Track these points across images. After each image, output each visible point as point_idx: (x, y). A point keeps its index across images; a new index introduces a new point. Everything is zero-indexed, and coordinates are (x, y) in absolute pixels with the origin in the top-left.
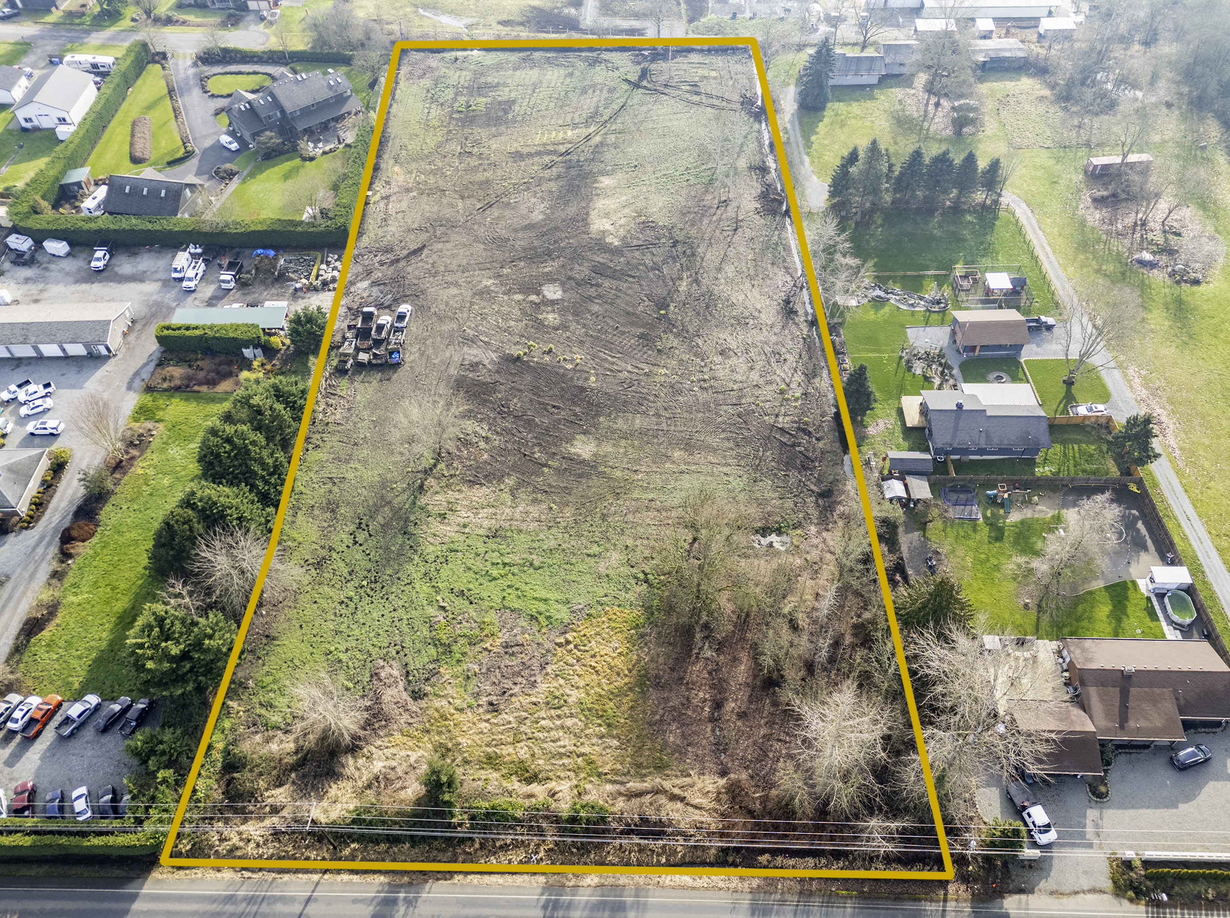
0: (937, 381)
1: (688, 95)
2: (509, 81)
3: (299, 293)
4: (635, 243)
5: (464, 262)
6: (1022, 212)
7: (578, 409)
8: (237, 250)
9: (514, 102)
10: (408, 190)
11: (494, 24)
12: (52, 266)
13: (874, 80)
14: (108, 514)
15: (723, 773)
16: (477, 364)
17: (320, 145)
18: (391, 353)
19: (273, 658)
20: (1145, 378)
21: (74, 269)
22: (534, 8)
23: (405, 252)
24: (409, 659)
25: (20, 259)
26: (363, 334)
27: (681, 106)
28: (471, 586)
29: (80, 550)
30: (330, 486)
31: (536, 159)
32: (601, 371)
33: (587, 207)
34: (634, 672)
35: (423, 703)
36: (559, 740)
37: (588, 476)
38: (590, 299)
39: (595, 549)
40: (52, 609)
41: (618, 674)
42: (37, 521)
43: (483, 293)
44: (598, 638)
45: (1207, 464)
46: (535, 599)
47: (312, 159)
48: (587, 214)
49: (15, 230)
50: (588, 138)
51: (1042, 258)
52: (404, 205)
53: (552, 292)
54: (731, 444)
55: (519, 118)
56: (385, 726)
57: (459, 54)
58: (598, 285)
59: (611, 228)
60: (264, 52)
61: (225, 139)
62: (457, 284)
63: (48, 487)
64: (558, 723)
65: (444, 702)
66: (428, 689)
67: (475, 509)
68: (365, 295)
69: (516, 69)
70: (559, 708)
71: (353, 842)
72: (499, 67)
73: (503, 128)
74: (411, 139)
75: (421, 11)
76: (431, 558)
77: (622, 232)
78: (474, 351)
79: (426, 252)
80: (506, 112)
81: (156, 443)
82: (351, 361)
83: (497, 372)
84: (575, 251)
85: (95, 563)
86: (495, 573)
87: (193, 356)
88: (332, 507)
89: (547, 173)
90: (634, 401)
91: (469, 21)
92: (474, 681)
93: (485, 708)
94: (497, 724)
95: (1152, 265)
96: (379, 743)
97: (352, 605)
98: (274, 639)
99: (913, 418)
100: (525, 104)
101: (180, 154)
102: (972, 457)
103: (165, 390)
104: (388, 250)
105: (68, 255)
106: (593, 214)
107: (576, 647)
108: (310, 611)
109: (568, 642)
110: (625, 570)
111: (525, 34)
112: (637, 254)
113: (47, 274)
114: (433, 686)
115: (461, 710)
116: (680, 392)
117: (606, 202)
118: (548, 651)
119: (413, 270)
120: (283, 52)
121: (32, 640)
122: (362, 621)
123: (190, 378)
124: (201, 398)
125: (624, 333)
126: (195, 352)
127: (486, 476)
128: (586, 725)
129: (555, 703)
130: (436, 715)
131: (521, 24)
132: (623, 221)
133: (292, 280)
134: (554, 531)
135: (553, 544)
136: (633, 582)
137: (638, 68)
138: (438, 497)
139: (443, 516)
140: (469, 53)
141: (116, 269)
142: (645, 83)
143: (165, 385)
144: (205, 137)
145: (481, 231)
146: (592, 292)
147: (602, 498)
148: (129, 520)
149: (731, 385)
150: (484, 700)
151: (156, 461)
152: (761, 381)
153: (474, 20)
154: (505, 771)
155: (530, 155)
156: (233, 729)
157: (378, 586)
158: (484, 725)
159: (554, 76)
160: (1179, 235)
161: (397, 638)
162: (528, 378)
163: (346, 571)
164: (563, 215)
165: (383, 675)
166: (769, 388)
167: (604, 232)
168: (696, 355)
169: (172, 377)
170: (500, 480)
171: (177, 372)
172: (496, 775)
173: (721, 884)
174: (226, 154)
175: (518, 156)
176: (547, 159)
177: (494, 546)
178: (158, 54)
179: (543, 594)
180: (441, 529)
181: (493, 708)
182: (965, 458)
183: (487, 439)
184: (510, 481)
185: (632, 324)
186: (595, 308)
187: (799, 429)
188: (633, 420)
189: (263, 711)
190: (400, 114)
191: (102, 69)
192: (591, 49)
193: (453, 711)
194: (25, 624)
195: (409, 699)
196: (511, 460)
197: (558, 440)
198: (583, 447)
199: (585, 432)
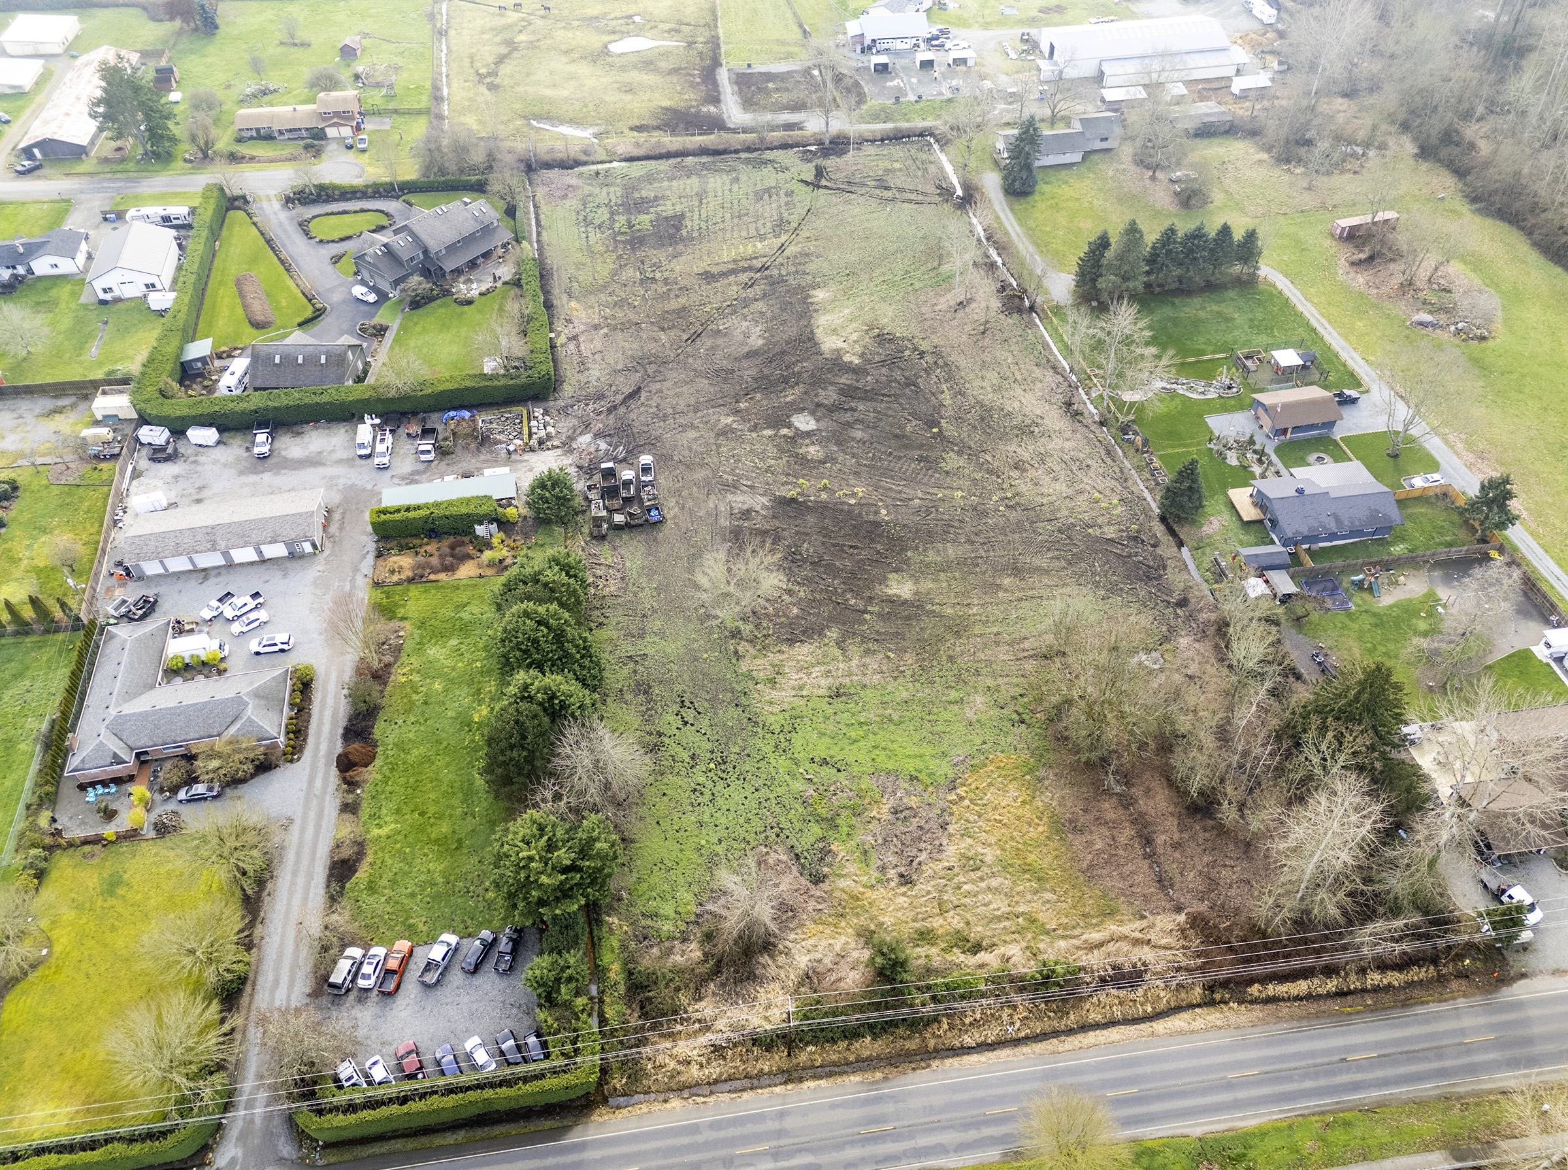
0: (1257, 470)
1: (877, 191)
2: (668, 193)
3: (513, 457)
4: (877, 358)
5: (692, 401)
6: (1282, 283)
7: (879, 547)
8: (421, 415)
9: (682, 216)
10: (596, 327)
11: (626, 131)
12: (201, 459)
13: (1077, 157)
14: (382, 731)
15: (1178, 909)
16: (749, 511)
17: (475, 286)
18: (649, 511)
19: (639, 863)
20: (1466, 442)
21: (231, 459)
22: (667, 109)
23: (620, 397)
24: (792, 841)
25: (159, 455)
26: (610, 492)
27: (873, 203)
28: (832, 753)
29: (366, 776)
30: (632, 665)
31: (732, 278)
32: (889, 501)
33: (809, 325)
34: (1045, 819)
35: (826, 886)
36: (990, 903)
37: (918, 618)
38: (849, 425)
39: (954, 695)
40: (358, 847)
41: (1029, 824)
42: (301, 751)
43: (726, 432)
44: (993, 790)
45: (1557, 522)
46: (908, 756)
47: (469, 302)
48: (812, 332)
49: (144, 420)
50: (782, 249)
51: (1320, 329)
52: (598, 344)
53: (804, 422)
54: (1063, 563)
55: (695, 234)
56: (794, 917)
57: (600, 167)
58: (851, 409)
59: (845, 345)
60: (367, 186)
61: (359, 291)
62: (693, 427)
63: (300, 711)
64: (983, 885)
65: (849, 882)
66: (826, 870)
67: (805, 669)
68: (592, 449)
69: (671, 179)
70: (977, 869)
71: (807, 1044)
72: (650, 178)
73: (680, 247)
74: (578, 269)
75: (534, 123)
76: (777, 730)
77: (858, 349)
78: (740, 498)
79: (643, 395)
80: (678, 229)
81: (409, 646)
82: (605, 526)
83: (774, 517)
84: (813, 376)
85: (388, 788)
86: (853, 734)
87: (417, 542)
88: (643, 689)
89: (750, 293)
90: (939, 530)
91: (596, 130)
92: (873, 854)
93: (896, 880)
94: (916, 896)
95: (1434, 326)
96: (792, 936)
97: (708, 793)
98: (633, 841)
99: (1249, 512)
100: (696, 217)
101: (309, 313)
102: (1322, 545)
103: (398, 584)
104: (600, 397)
105: (219, 443)
106: (819, 334)
107: (971, 801)
108: (662, 806)
109: (962, 798)
110: (995, 712)
111: (666, 140)
112: (884, 371)
113: (199, 468)
114: (830, 865)
115: (871, 887)
116: (985, 513)
117: (828, 317)
118: (943, 810)
119: (638, 415)
120: (392, 184)
121: (348, 885)
122: (724, 808)
123: (422, 566)
124: (443, 587)
125: (900, 458)
126: (416, 536)
127: (804, 632)
128: (1014, 882)
129: (971, 864)
130: (845, 896)
131: (658, 128)
132: (855, 336)
133: (501, 442)
134: (900, 680)
135: (905, 695)
136: (1009, 725)
137: (811, 167)
138: (759, 662)
139: (773, 682)
140: (607, 165)
141: (284, 453)
142: (823, 182)
143: (395, 578)
144: (331, 290)
145: (699, 365)
146: (848, 417)
147: (941, 640)
148: (411, 735)
149: (1038, 499)
150: (892, 873)
151: (416, 665)
152: (1070, 492)
153: (602, 128)
154: (943, 945)
155: (725, 274)
156: (624, 948)
157: (729, 766)
158: (902, 899)
159: (717, 183)
160: (1450, 292)
161: (770, 820)
162: (811, 519)
163: (685, 756)
164: (785, 337)
165: (771, 861)
166: (1081, 498)
167: (838, 350)
168: (990, 472)
169: (401, 567)
170: (821, 634)
171: (405, 562)
172: (934, 951)
173: (1218, 1023)
174: (366, 308)
175: (709, 277)
176: (744, 277)
177: (842, 706)
178: (236, 199)
179: (916, 750)
180: (775, 694)
181: (905, 880)
182: (1314, 547)
183: (790, 592)
184: (833, 634)
185: (906, 447)
186: (859, 434)
187: (1129, 538)
188: (945, 549)
189: (649, 922)
190: (554, 242)
191: (175, 222)
192: (749, 149)
193: (862, 890)
194: (331, 869)
195: (808, 884)
196: (825, 611)
197: (870, 583)
198: (901, 587)
199: (897, 570)
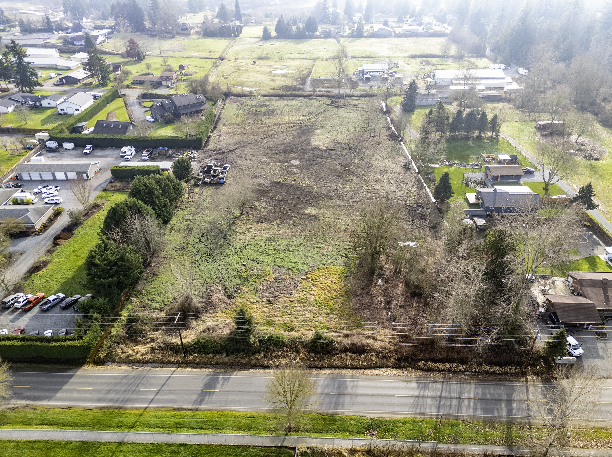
1: (353, 108)
2: (274, 104)
4: (333, 148)
5: (254, 154)
6: (510, 139)
7: (309, 199)
9: (276, 109)
10: (229, 133)
11: (267, 89)
12: (65, 153)
13: (435, 103)
14: (78, 231)
15: (394, 329)
16: (261, 184)
18: (220, 180)
19: (156, 282)
21: (75, 153)
22: (284, 85)
23: (227, 151)
24: (226, 283)
25: (50, 150)
26: (207, 173)
27: (350, 111)
28: (258, 257)
29: (63, 243)
30: (189, 222)
31: (287, 125)
32: (319, 187)
33: (310, 138)
34: (343, 290)
35: (233, 300)
36: (305, 315)
37: (315, 220)
38: (314, 165)
39: (320, 245)
40: (45, 264)
41: (335, 290)
42: (43, 233)
43: (263, 163)
44: (324, 277)
46: (291, 262)
47: (186, 124)
48: (310, 140)
49: (50, 139)
50: (309, 119)
52: (227, 137)
53: (295, 163)
55: (279, 114)
56: (213, 309)
57: (252, 97)
58: (316, 161)
59: (321, 144)
61: (149, 118)
62: (251, 160)
63: (51, 221)
64: (304, 308)
65: (244, 300)
66: (236, 295)
67: (260, 231)
68: (208, 162)
69: (277, 101)
70: (305, 303)
71: (195, 353)
72: (269, 101)
73: (271, 116)
74: (231, 119)
75: (236, 86)
76: (238, 247)
77: (326, 145)
78: (259, 180)
79: (237, 150)
80: (272, 112)
81: (105, 208)
82: (201, 182)
83: (270, 187)
84: (305, 151)
85: (70, 248)
86: (270, 253)
88: (189, 230)
89: (292, 129)
90: (336, 196)
91: (256, 89)
92: (260, 292)
93: (266, 302)
94: (272, 309)
95: (575, 155)
96: (209, 315)
97: (198, 263)
98: (157, 275)
99: (473, 201)
100: (281, 110)
102: (504, 214)
103: (112, 191)
104: (220, 150)
105: (73, 149)
106: (313, 140)
107: (312, 280)
109: (308, 278)
110: (336, 253)
111: (280, 92)
112: (334, 152)
113: (62, 155)
114: (239, 293)
115: (253, 303)
116: (357, 193)
117: (318, 137)
118: (298, 281)
119: (230, 156)
121: (33, 275)
122: (202, 269)
123: (123, 187)
125: (329, 175)
126: (127, 177)
127: (265, 220)
128: (319, 309)
129: (302, 301)
130: (240, 305)
131: (279, 89)
132: (326, 142)
133: (174, 157)
134: (299, 238)
135: (298, 243)
136: (340, 257)
137: (330, 101)
138: (241, 227)
139: (244, 233)
140: (256, 97)
141: (95, 153)
142: (333, 105)
143: (112, 189)
144: (140, 117)
145: (262, 145)
146: (314, 163)
147: (322, 228)
148: (89, 233)
149: (382, 191)
150: (265, 299)
151: (104, 214)
152: (397, 190)
153: (259, 89)
154: (277, 327)
155: (284, 124)
156: (133, 308)
157: (211, 257)
158: (265, 309)
159: (294, 103)
160: (585, 146)
161: (221, 276)
162: (284, 188)
163: (195, 251)
164: (299, 140)
165: (213, 289)
166: (401, 192)
167: (318, 145)
168: (364, 182)
169: (116, 186)
170: (272, 221)
171: (118, 185)
172: (272, 328)
173: (398, 374)
174: (149, 122)
175: (278, 124)
176: (291, 125)
177: (269, 244)
178: (122, 95)
179: (295, 261)
180: (243, 237)
181: (270, 302)
182: (501, 214)
183: (265, 208)
184: (277, 222)
185: (333, 172)
186: (316, 167)
187: (417, 205)
188: (336, 202)
189: (149, 302)
190: (226, 113)
192: (309, 96)
193: (248, 303)
194: (31, 269)
195: (226, 298)
196: (277, 215)
197: (299, 209)
198: (312, 211)
199: (312, 206)
